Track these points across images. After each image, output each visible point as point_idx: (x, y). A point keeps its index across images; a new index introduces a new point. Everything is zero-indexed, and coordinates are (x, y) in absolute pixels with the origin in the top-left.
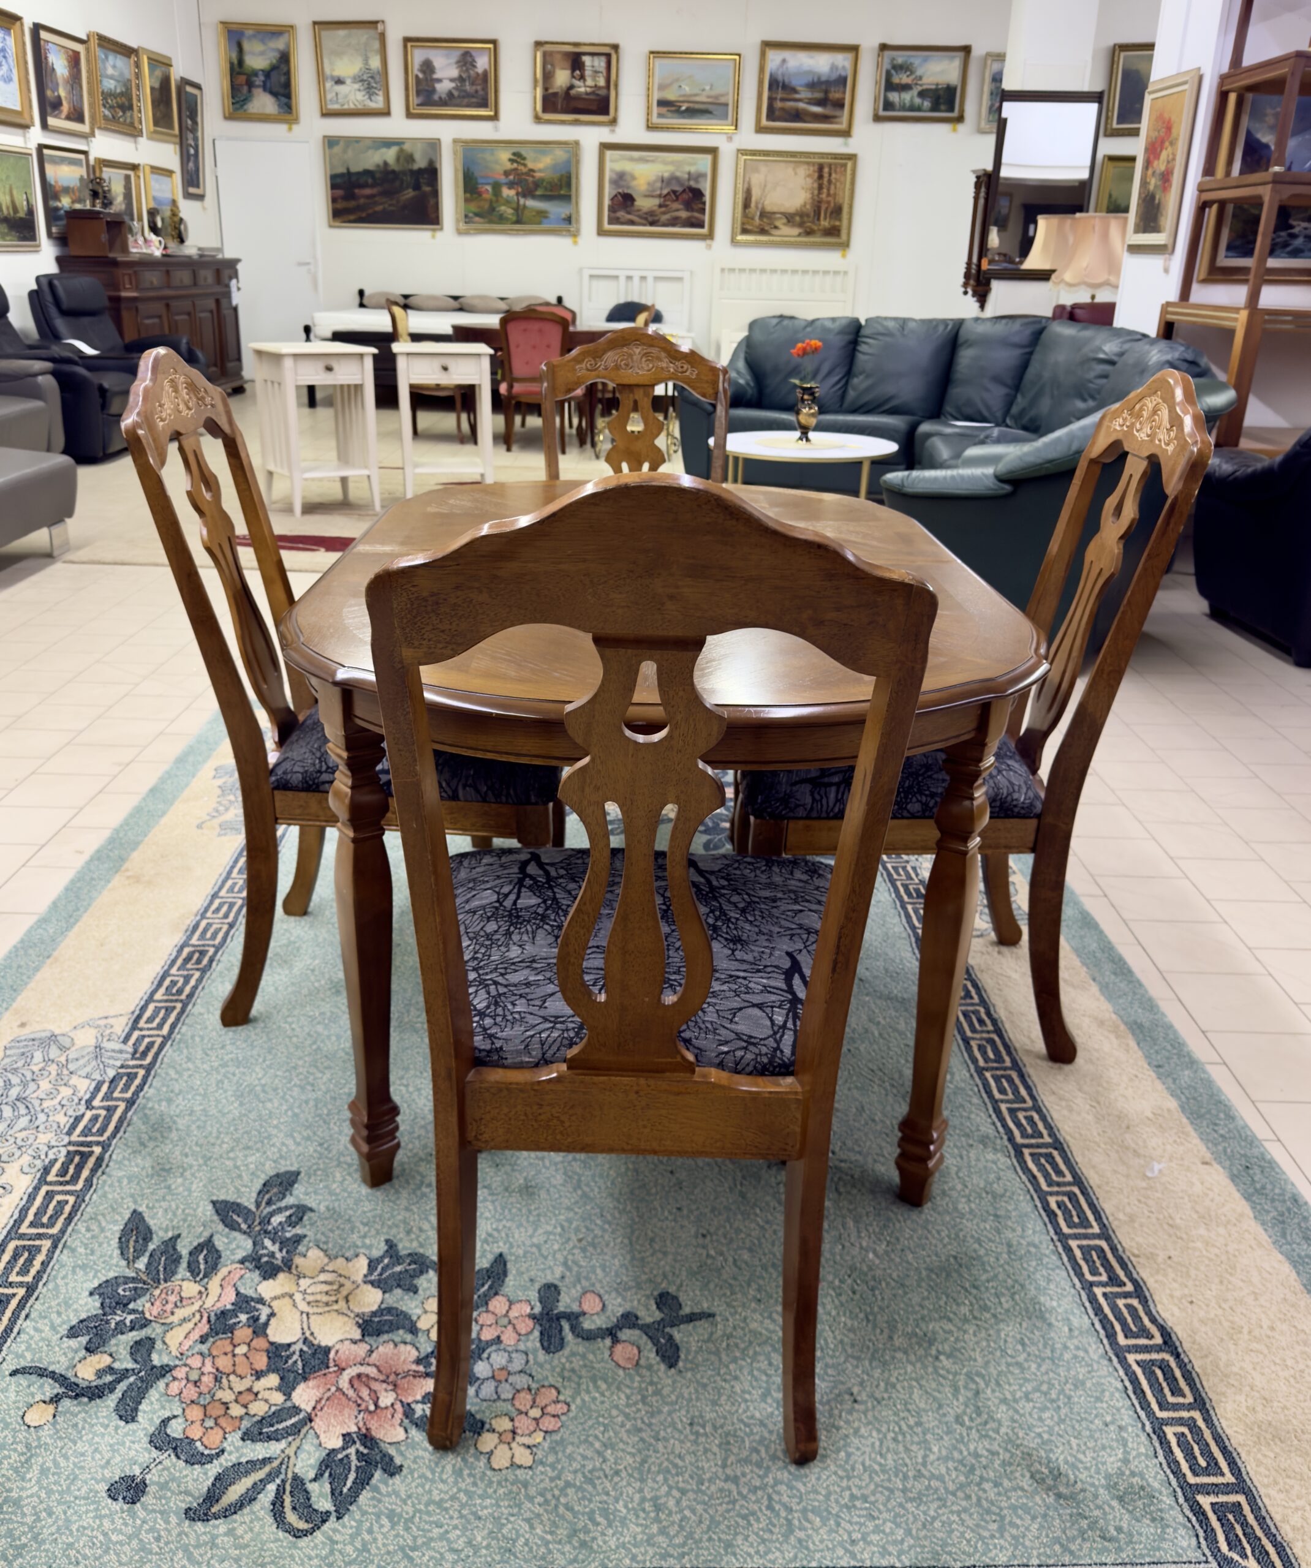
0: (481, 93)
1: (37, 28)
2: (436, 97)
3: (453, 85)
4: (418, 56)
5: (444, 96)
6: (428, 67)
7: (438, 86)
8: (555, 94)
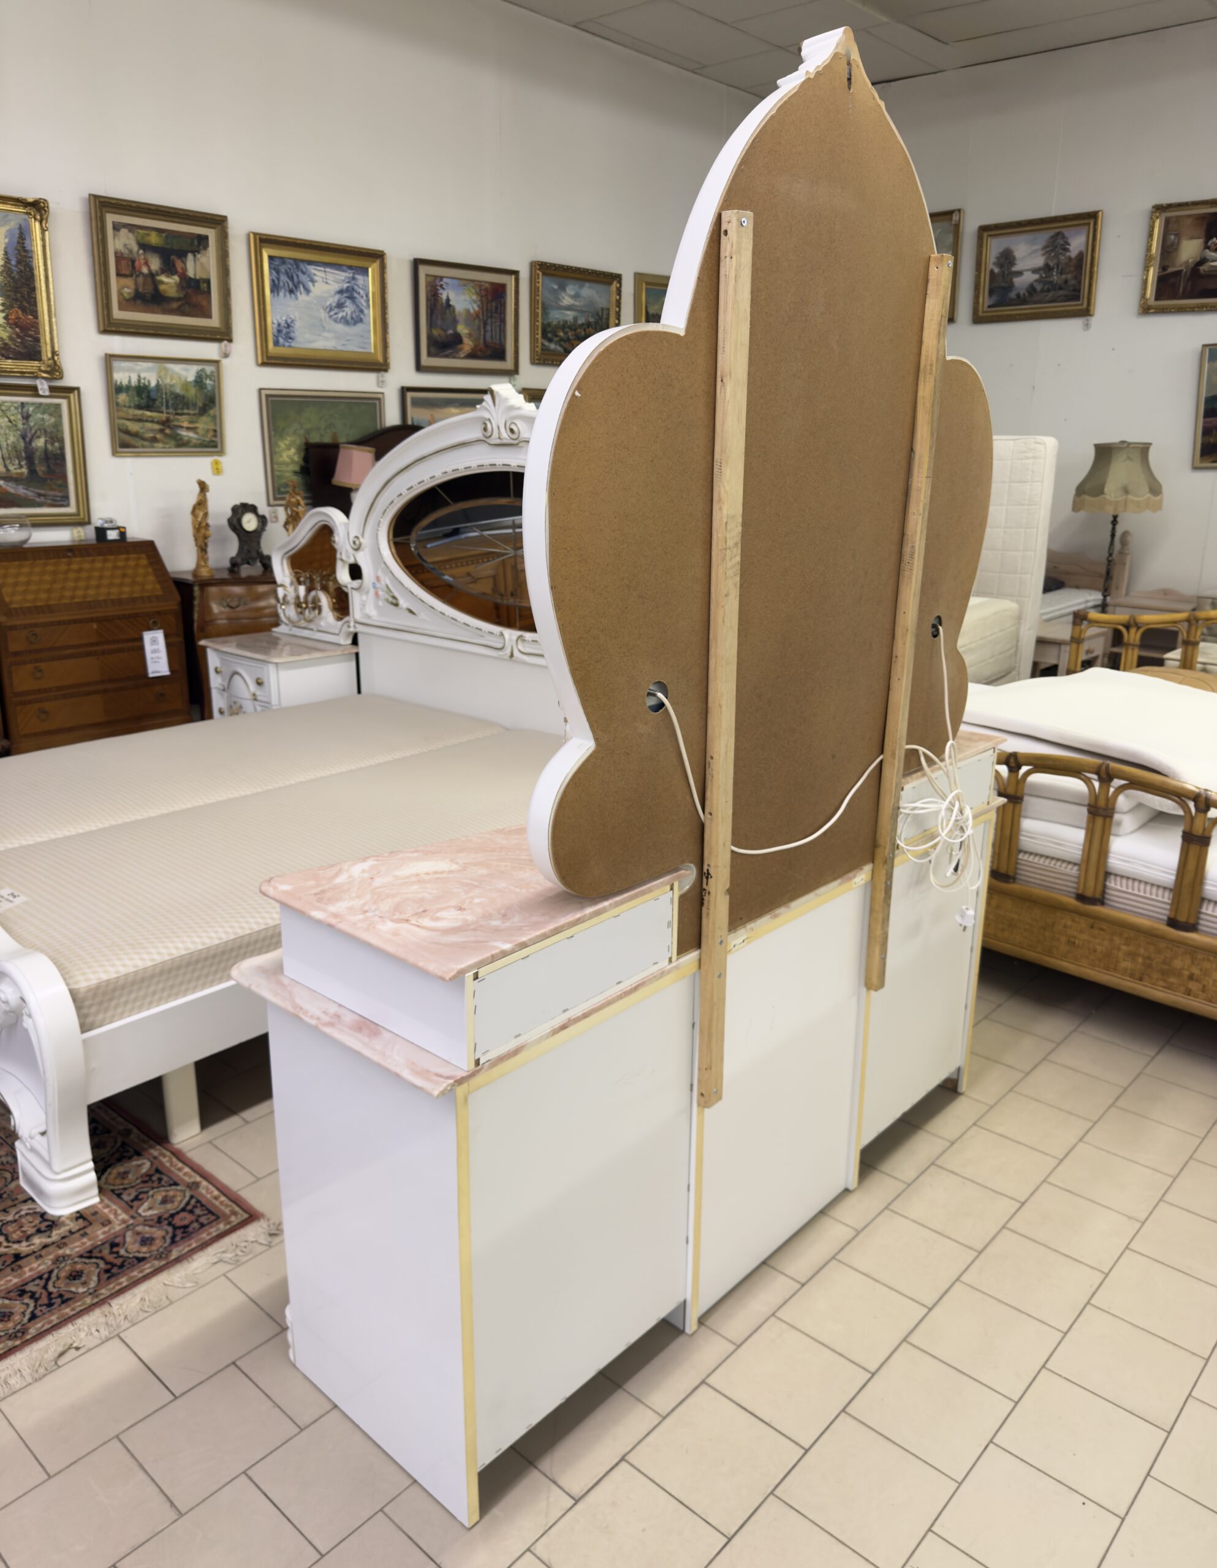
0: (1073, 282)
1: (417, 263)
2: (1013, 295)
3: (1036, 276)
4: (995, 247)
5: (1022, 293)
6: (1007, 258)
7: (1018, 281)
8: (1179, 273)
